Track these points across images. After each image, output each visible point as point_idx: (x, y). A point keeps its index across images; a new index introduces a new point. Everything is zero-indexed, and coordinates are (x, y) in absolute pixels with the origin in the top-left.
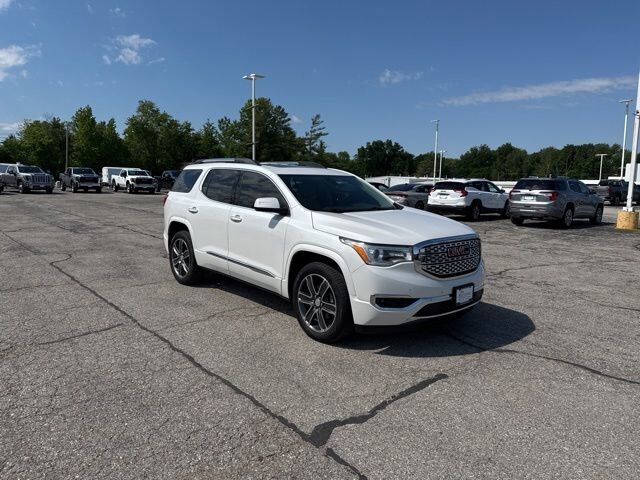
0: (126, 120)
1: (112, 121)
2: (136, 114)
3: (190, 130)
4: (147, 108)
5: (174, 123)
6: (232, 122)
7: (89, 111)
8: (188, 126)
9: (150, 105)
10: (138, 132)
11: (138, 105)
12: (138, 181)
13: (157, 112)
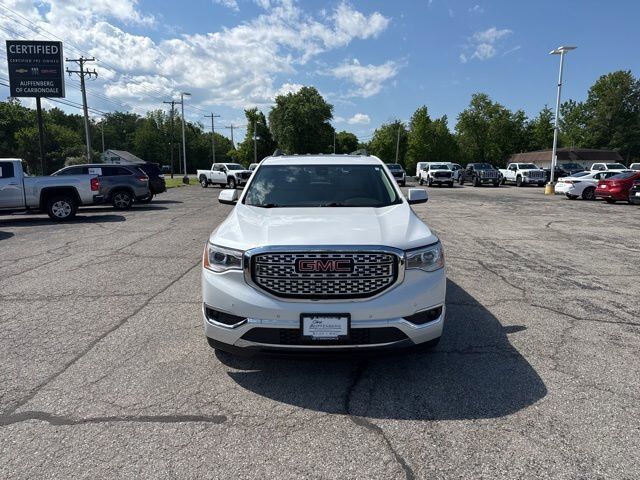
0: (457, 115)
1: (445, 118)
2: (468, 108)
3: (522, 119)
4: (480, 101)
5: (506, 113)
6: (577, 105)
7: (425, 110)
8: (521, 116)
9: (483, 98)
10: (468, 126)
11: (471, 99)
12: (437, 175)
13: (489, 103)
